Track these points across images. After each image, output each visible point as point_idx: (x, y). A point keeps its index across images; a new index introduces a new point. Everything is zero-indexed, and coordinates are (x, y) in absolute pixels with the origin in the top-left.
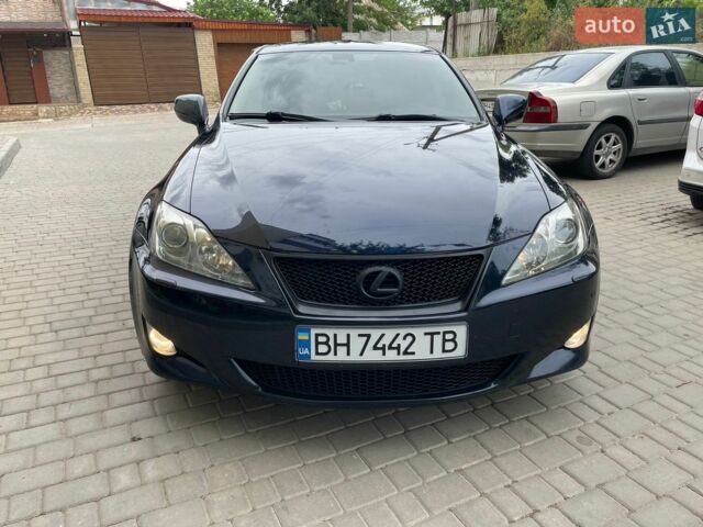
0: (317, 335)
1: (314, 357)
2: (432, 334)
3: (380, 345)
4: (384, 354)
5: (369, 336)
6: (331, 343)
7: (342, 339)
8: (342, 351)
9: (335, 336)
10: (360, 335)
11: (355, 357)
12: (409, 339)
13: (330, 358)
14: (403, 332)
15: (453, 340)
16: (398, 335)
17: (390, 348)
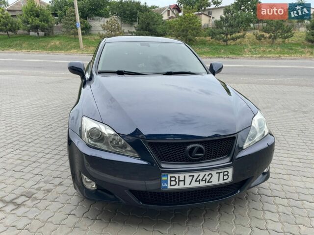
0: (171, 177)
1: (169, 187)
2: (219, 173)
3: (198, 180)
4: (200, 183)
5: (193, 176)
6: (177, 180)
7: (182, 178)
8: (182, 183)
9: (179, 177)
10: (190, 176)
11: (187, 186)
12: (210, 176)
13: (177, 187)
14: (207, 173)
15: (227, 175)
16: (205, 175)
17: (202, 180)
